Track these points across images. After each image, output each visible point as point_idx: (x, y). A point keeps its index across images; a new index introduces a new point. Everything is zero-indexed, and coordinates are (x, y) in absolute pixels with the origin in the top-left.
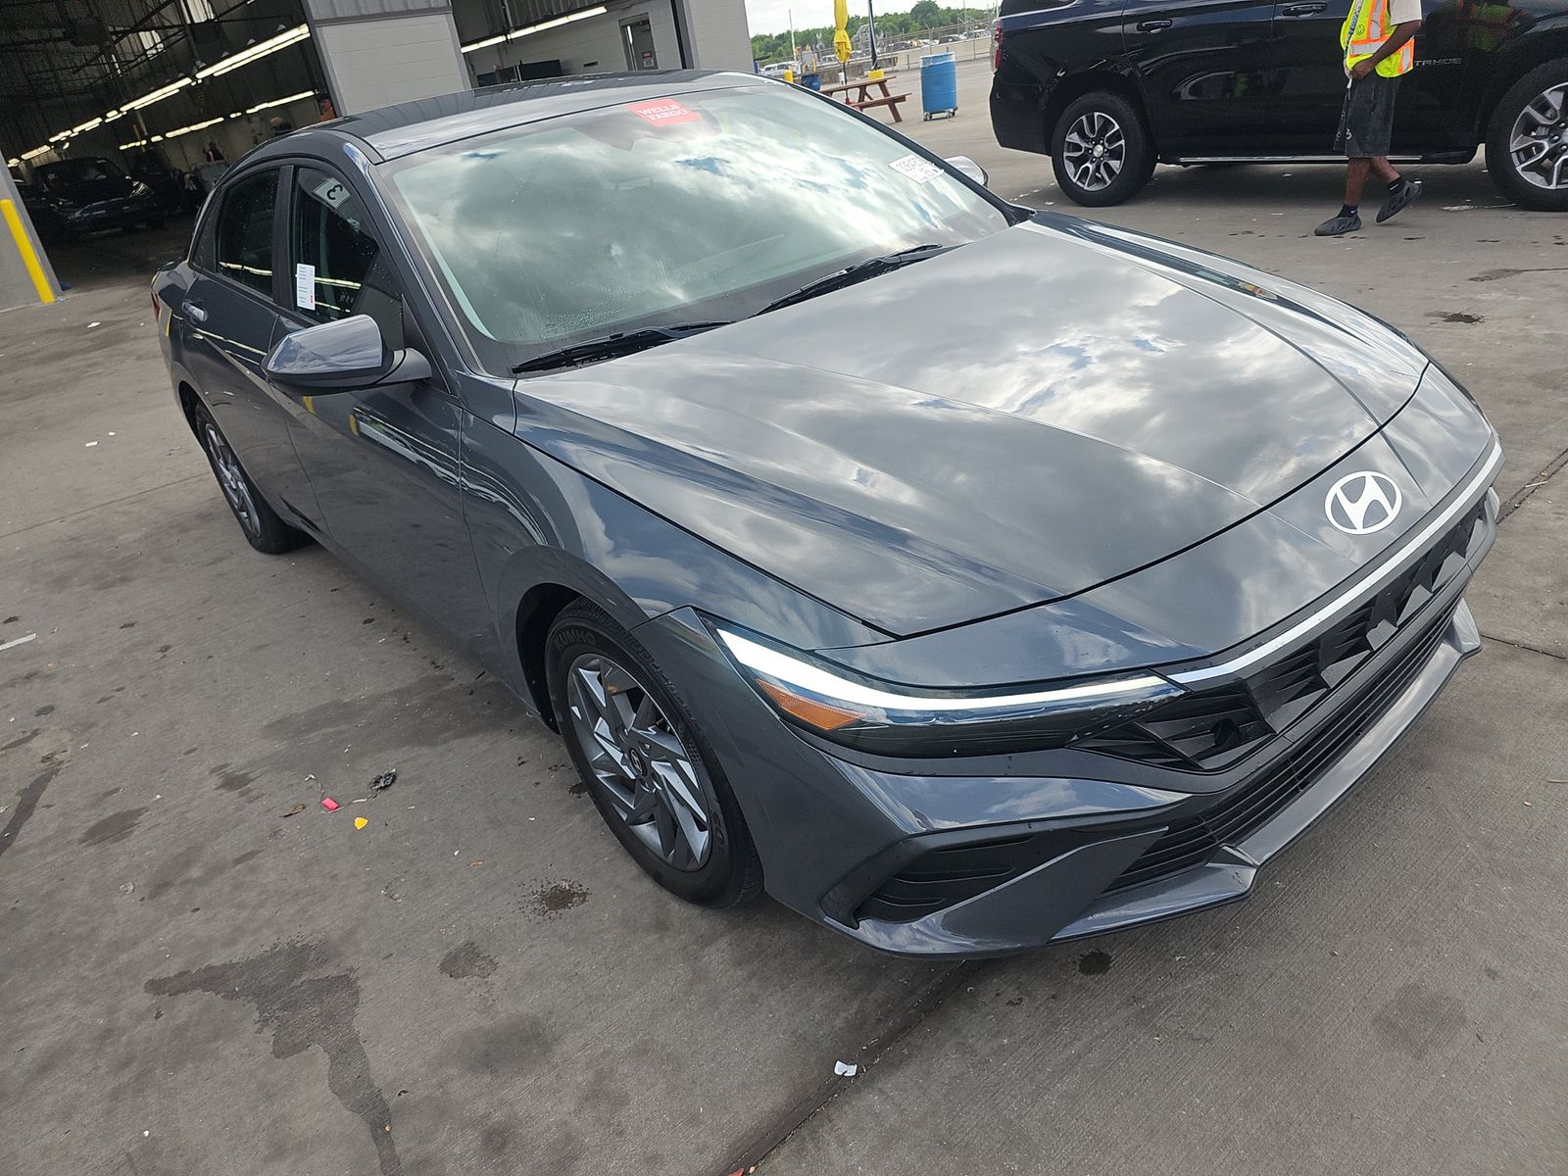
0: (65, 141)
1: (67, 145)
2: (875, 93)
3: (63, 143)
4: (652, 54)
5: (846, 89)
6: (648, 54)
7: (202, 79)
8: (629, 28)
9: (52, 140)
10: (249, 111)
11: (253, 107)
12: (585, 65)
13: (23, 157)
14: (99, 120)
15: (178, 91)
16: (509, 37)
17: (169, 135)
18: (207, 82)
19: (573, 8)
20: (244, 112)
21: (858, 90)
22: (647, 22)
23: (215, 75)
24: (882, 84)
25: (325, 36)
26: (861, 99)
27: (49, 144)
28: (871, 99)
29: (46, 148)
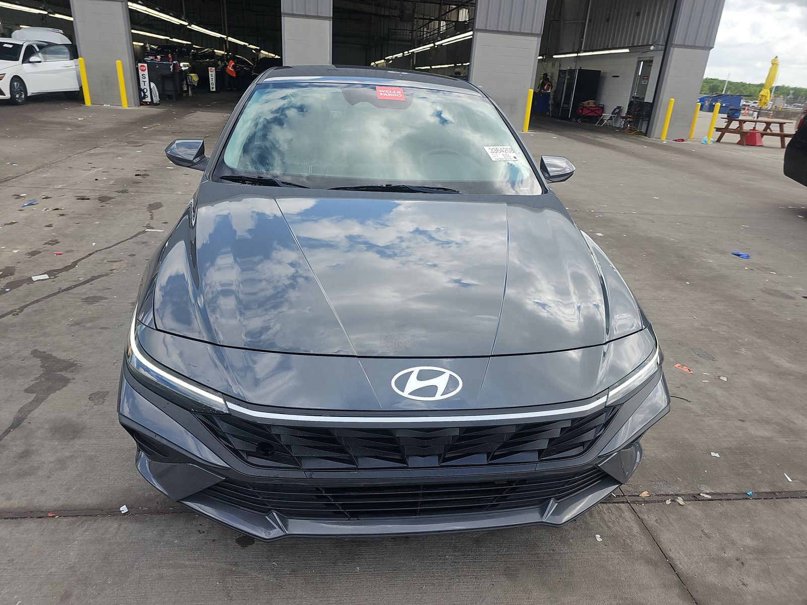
0: (391, 60)
1: (391, 62)
2: (775, 128)
3: (390, 60)
4: (648, 79)
5: (756, 122)
6: (646, 78)
7: (437, 45)
8: (642, 62)
9: (386, 58)
10: (464, 64)
11: (466, 63)
12: (613, 76)
13: (376, 62)
14: (402, 54)
15: (429, 48)
16: (579, 55)
17: (433, 67)
18: (439, 47)
19: (614, 47)
20: (462, 64)
21: (765, 125)
22: (652, 61)
23: (443, 44)
24: (781, 125)
25: (477, 37)
26: (765, 130)
27: (385, 60)
28: (771, 131)
29: (383, 61)
